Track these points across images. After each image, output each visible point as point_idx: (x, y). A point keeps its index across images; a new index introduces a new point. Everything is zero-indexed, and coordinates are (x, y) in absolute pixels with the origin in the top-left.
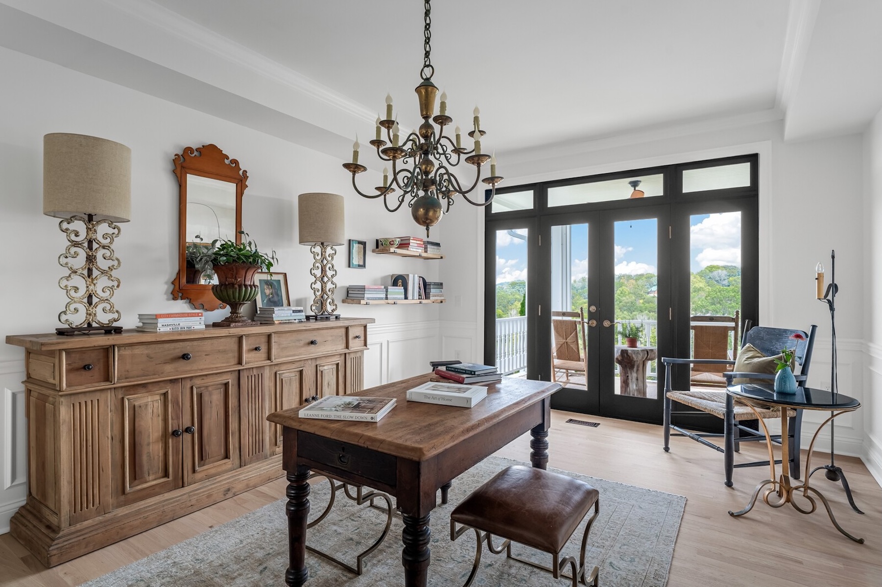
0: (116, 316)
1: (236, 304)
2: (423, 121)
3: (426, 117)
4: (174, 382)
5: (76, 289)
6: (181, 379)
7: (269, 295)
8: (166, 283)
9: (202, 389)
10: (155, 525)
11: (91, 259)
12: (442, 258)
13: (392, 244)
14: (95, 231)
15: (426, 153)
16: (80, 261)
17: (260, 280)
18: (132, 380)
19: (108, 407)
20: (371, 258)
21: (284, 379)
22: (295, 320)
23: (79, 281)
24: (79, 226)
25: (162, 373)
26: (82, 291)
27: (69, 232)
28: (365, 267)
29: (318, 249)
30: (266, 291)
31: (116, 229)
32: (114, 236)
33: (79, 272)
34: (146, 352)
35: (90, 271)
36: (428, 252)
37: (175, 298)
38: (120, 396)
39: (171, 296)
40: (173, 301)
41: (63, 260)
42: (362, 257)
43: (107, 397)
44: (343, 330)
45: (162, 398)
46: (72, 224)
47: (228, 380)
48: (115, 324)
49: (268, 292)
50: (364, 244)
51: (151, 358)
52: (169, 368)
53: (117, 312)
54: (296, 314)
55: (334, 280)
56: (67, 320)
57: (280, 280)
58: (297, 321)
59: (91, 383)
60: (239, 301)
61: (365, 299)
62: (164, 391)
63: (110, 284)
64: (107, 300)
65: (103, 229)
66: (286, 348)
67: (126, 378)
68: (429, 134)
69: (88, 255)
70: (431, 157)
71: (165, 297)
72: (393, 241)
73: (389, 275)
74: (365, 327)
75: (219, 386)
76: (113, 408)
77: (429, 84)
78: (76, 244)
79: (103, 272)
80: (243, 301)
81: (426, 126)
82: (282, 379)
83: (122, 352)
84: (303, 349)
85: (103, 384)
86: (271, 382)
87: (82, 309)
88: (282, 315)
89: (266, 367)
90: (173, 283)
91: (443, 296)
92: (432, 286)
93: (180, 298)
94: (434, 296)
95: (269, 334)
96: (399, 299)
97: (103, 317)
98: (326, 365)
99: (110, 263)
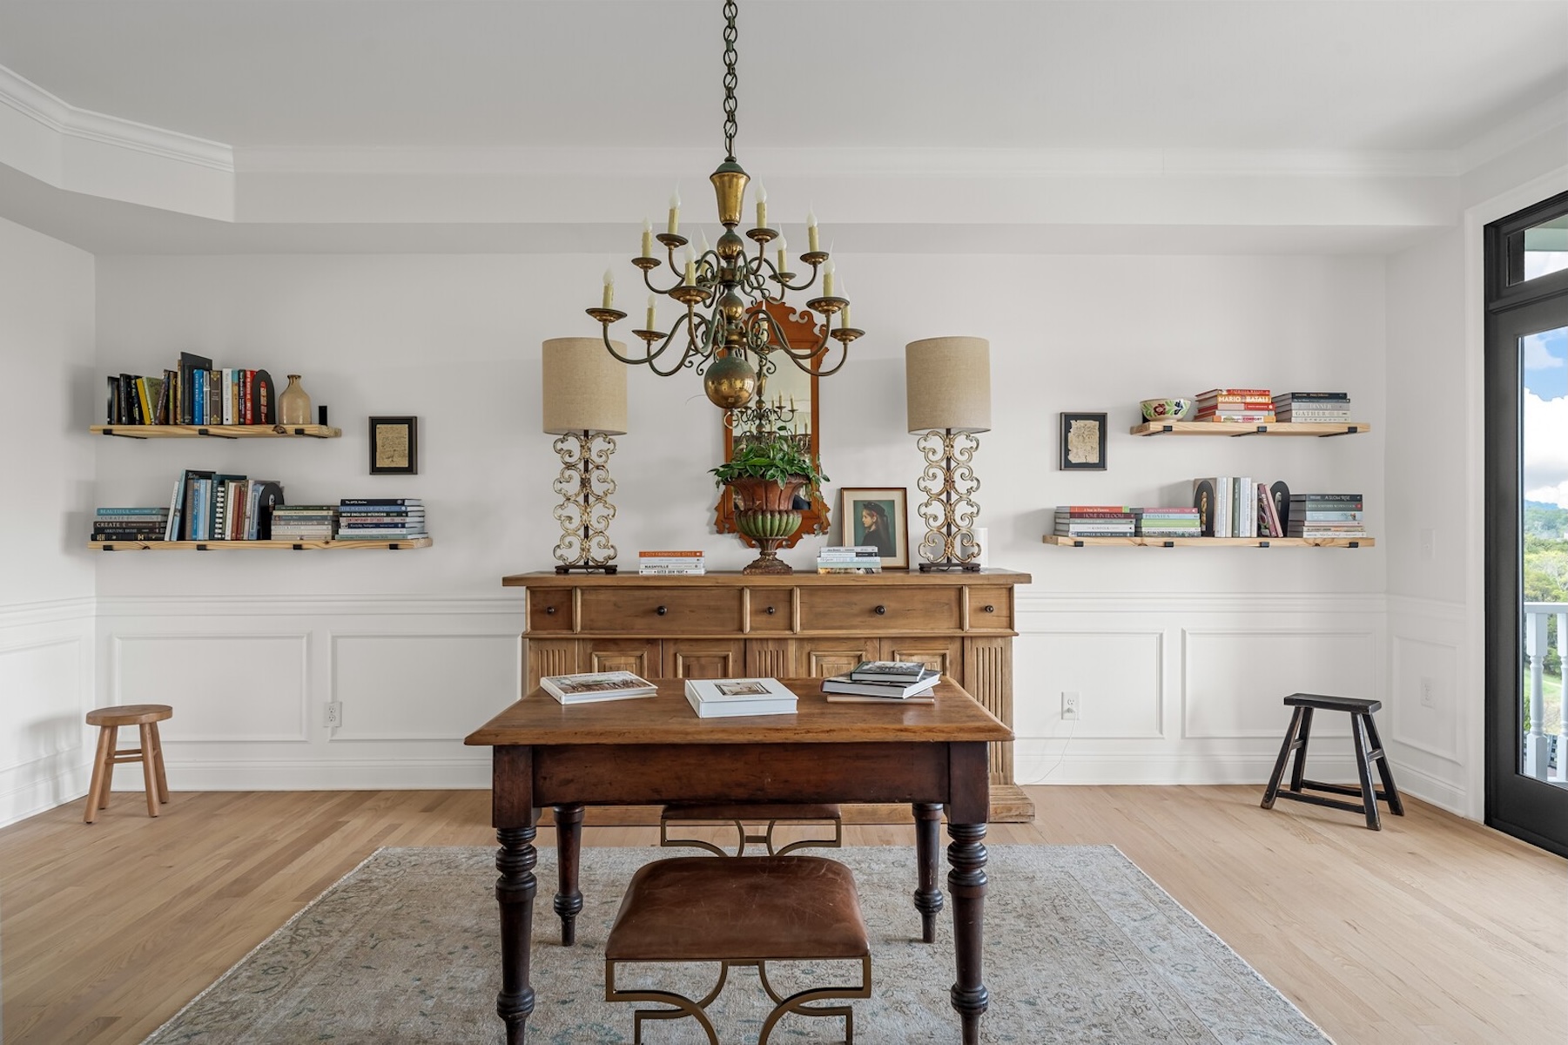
0: (611, 552)
1: (767, 541)
2: (724, 230)
3: (729, 224)
4: (652, 644)
5: (570, 518)
6: (662, 639)
7: (870, 527)
8: (708, 510)
9: (692, 659)
10: (617, 823)
11: (584, 483)
12: (1352, 430)
13: (1161, 413)
14: (589, 449)
15: (729, 285)
16: (574, 487)
17: (855, 501)
18: (597, 632)
19: (575, 661)
20: (1121, 447)
21: (824, 666)
22: (859, 569)
23: (573, 510)
24: (573, 444)
25: (632, 629)
26: (576, 522)
27: (562, 452)
28: (1104, 467)
29: (936, 443)
30: (864, 519)
31: (612, 443)
32: (609, 452)
33: (572, 499)
34: (613, 599)
35: (586, 498)
36: (1293, 420)
37: (720, 532)
38: (589, 651)
39: (715, 528)
40: (718, 535)
41: (559, 486)
42: (1096, 446)
43: (574, 649)
44: (953, 594)
45: (638, 661)
46: (566, 443)
47: (726, 653)
48: (610, 563)
49: (868, 521)
50: (1101, 419)
51: (619, 607)
52: (640, 623)
53: (612, 547)
54: (860, 559)
55: (973, 497)
56: (561, 556)
57: (894, 501)
58: (861, 572)
59: (555, 629)
60: (771, 535)
61: (1070, 534)
62: (639, 653)
63: (606, 512)
64: (601, 532)
65: (597, 444)
66: (824, 615)
67: (591, 629)
68: (735, 254)
69: (582, 478)
70: (737, 291)
71: (707, 528)
72: (1161, 406)
73: (1188, 481)
74: (1010, 590)
75: (717, 660)
76: (581, 664)
77: (733, 169)
78: (569, 466)
79: (598, 498)
80: (776, 535)
81: (729, 240)
82: (822, 666)
83: (587, 597)
84: (860, 619)
85: (565, 632)
86: (802, 667)
87: (576, 542)
88: (835, 560)
89: (790, 642)
90: (716, 509)
91: (1362, 531)
92: (1309, 505)
93: (726, 531)
94: (1312, 530)
95: (790, 588)
96: (1183, 536)
97: (598, 555)
98: (916, 654)
99: (605, 486)
